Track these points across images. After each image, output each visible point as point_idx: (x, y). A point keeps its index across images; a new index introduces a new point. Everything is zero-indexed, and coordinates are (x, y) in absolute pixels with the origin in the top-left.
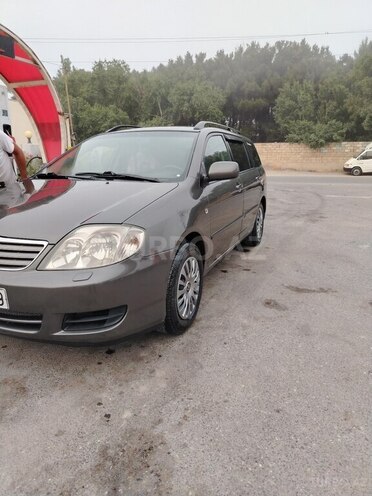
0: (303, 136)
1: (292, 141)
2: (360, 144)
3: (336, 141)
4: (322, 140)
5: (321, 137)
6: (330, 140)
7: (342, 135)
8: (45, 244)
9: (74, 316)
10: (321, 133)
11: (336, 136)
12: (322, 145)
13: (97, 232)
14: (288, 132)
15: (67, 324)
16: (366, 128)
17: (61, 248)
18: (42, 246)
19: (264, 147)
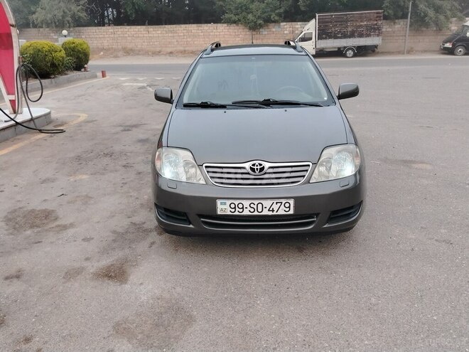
0: (240, 17)
1: (230, 22)
2: (298, 25)
3: (275, 22)
4: (260, 21)
5: (259, 17)
6: (269, 21)
7: (279, 15)
8: (310, 164)
10: (259, 14)
11: (274, 16)
12: (261, 26)
14: (224, 13)
15: (332, 218)
16: (303, 9)
18: (309, 165)
19: (200, 28)
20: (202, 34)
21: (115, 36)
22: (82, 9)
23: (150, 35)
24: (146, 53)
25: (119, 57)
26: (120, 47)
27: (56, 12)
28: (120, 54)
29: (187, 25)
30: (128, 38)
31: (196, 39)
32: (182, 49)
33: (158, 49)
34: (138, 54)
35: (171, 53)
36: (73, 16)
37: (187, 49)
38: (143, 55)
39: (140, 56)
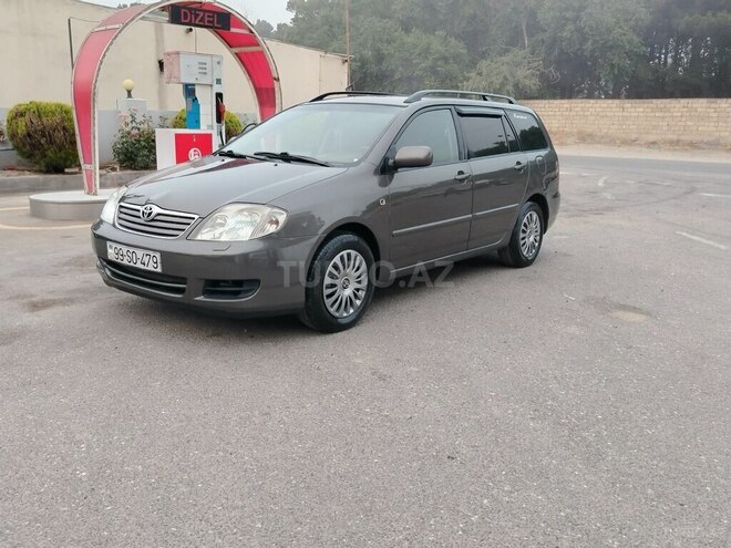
9: (215, 283)
13: (242, 210)
17: (210, 222)
18: (193, 219)
19: (712, 105)
20: (715, 115)
21: (572, 114)
22: (533, 75)
23: (625, 114)
24: (611, 141)
25: (566, 145)
26: (575, 130)
27: (494, 79)
28: (569, 140)
29: (690, 100)
30: (590, 118)
31: (702, 123)
32: (674, 137)
33: (634, 136)
34: (599, 143)
35: (654, 143)
36: (516, 86)
37: (682, 137)
38: (605, 143)
39: (599, 146)
